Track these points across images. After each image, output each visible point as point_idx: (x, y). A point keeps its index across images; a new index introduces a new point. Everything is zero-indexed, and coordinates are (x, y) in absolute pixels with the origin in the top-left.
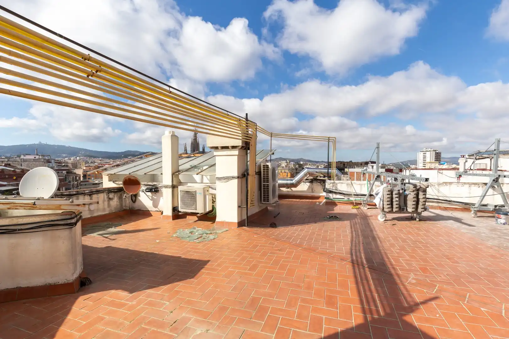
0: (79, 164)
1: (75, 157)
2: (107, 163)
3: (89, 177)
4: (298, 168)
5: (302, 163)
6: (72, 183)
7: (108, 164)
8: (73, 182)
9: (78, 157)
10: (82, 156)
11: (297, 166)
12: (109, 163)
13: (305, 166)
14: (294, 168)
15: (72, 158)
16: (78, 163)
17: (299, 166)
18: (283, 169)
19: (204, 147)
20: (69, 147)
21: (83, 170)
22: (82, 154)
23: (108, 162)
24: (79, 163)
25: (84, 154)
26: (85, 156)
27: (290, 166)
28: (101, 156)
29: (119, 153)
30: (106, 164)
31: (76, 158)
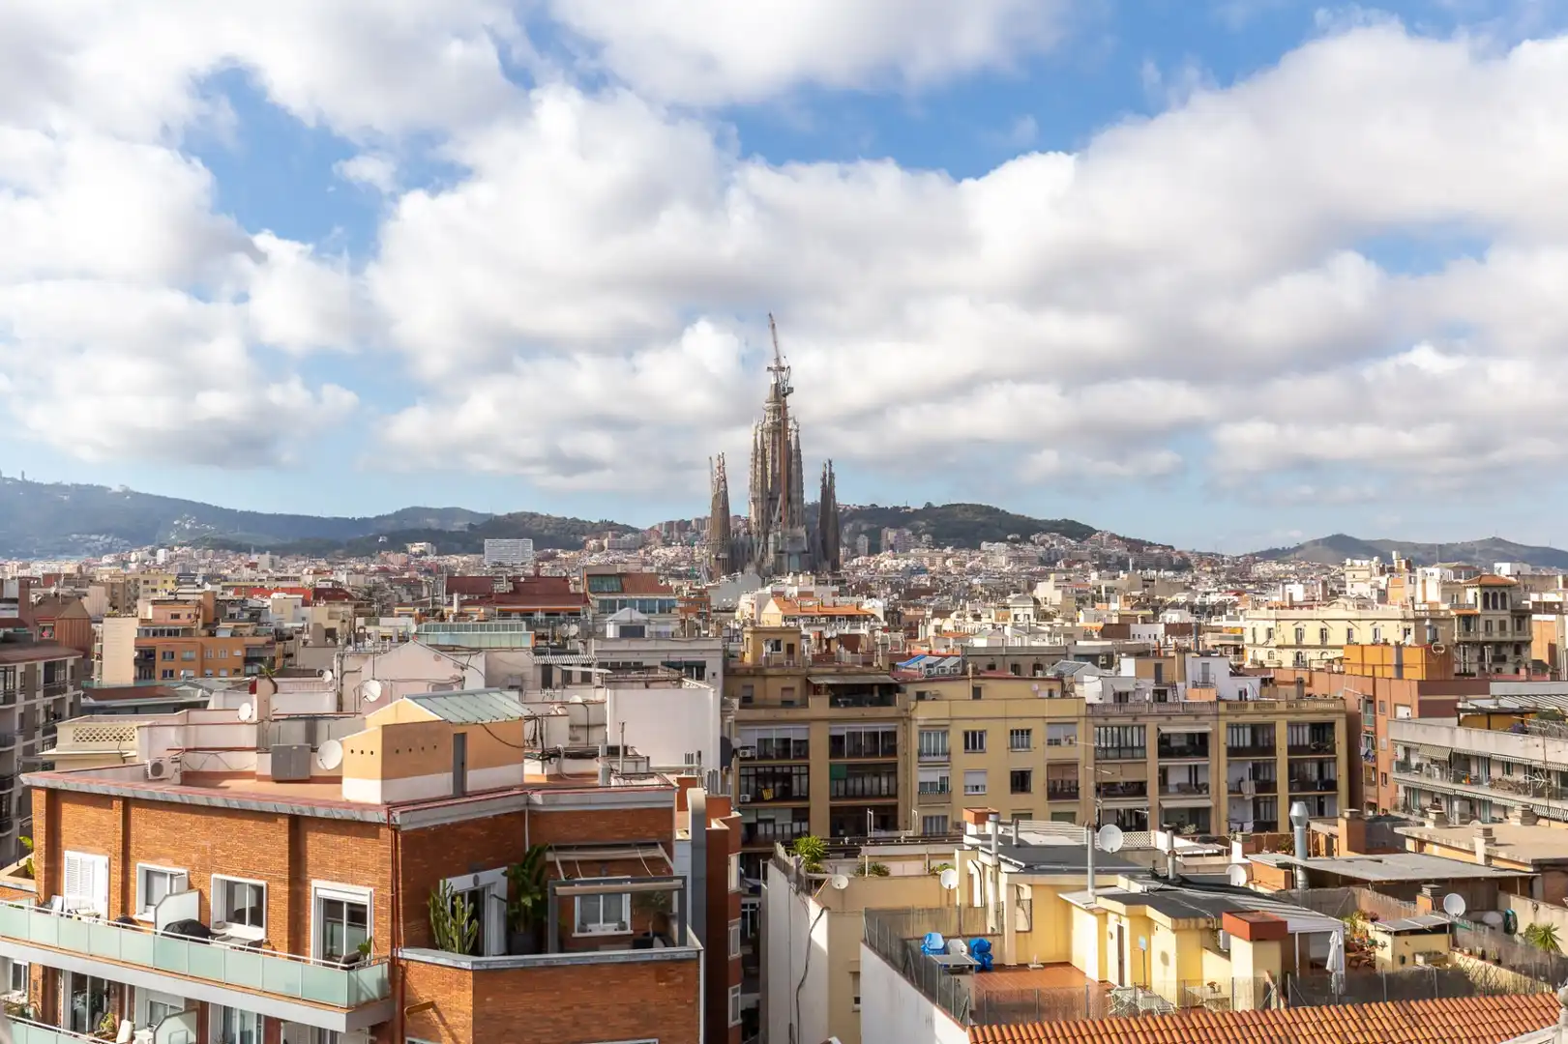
0: (146, 591)
1: (149, 548)
2: (286, 579)
3: (168, 665)
4: (1478, 610)
5: (1504, 570)
6: (21, 703)
7: (284, 590)
8: (30, 695)
9: (162, 546)
10: (182, 545)
11: (1471, 595)
12: (296, 579)
13: (1534, 597)
14: (1445, 607)
15: (133, 557)
16: (141, 584)
17: (1485, 596)
18: (1365, 613)
19: (832, 476)
20: (127, 492)
21: (143, 621)
22: (183, 529)
23: (291, 573)
24: (146, 582)
25: (191, 531)
26: (194, 544)
27: (1419, 598)
28: (272, 543)
29: (364, 522)
30: (277, 590)
31: (153, 553)
